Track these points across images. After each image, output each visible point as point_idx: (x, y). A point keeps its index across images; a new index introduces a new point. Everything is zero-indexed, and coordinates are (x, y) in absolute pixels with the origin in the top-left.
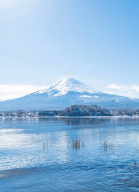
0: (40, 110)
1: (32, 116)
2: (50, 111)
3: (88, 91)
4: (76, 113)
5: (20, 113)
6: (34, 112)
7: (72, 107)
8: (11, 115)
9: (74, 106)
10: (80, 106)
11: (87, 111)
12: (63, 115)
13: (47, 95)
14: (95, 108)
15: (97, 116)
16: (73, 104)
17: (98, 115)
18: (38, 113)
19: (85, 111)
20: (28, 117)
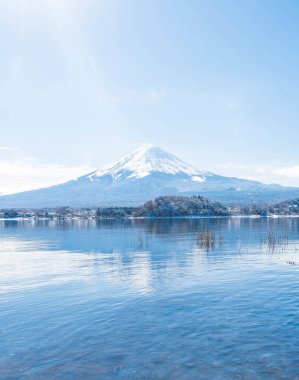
0: (98, 206)
1: (85, 218)
2: (116, 208)
3: (185, 171)
4: (165, 211)
5: (63, 212)
6: (88, 210)
7: (157, 200)
8: (47, 216)
9: (161, 198)
10: (172, 199)
11: (185, 208)
12: (142, 215)
13: (111, 180)
14: (199, 201)
15: (202, 215)
16: (158, 195)
17: (205, 214)
18: (94, 211)
19: (181, 208)
20: (77, 218)
